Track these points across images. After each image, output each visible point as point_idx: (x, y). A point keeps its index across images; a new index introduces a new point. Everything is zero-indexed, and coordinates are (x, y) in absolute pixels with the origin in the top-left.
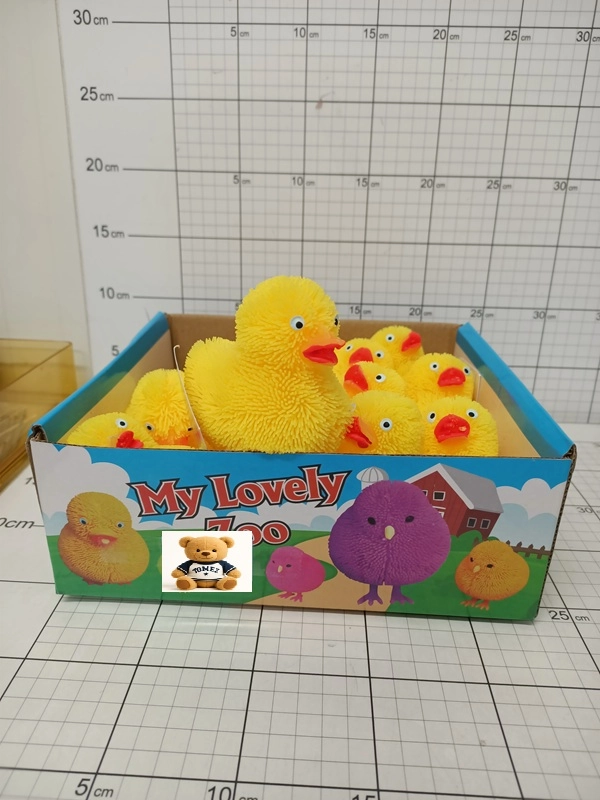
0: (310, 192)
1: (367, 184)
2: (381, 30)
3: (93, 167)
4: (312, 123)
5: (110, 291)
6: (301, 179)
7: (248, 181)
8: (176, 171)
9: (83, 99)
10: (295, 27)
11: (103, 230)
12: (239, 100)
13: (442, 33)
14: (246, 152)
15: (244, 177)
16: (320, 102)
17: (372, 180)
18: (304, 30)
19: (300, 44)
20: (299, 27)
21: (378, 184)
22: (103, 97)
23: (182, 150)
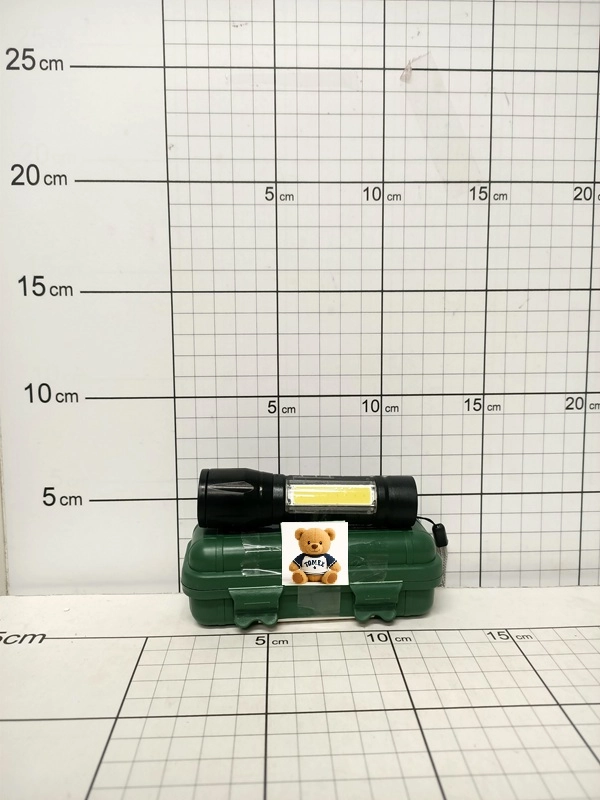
0: (393, 211)
1: (488, 196)
3: (23, 179)
4: (394, 103)
5: (44, 388)
6: (377, 191)
7: (290, 196)
8: (168, 182)
9: (9, 67)
11: (36, 285)
12: (275, 68)
14: (286, 148)
15: (282, 189)
16: (408, 70)
17: (495, 189)
21: (504, 195)
22: (44, 65)
23: (179, 149)
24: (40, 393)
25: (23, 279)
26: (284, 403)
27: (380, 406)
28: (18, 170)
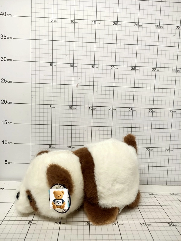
0: (74, 111)
1: (92, 109)
2: (95, 66)
3: (4, 102)
4: (75, 91)
6: (71, 107)
7: (55, 107)
8: (31, 104)
9: (2, 82)
10: (70, 64)
11: (5, 122)
12: (52, 84)
13: (113, 67)
14: (54, 99)
15: (53, 106)
16: (77, 85)
17: (94, 108)
18: (72, 65)
19: (71, 69)
20: (71, 64)
22: (8, 82)
23: (33, 98)
24: (5, 142)
25: (3, 121)
26: (52, 146)
27: (71, 147)
28: (3, 101)
